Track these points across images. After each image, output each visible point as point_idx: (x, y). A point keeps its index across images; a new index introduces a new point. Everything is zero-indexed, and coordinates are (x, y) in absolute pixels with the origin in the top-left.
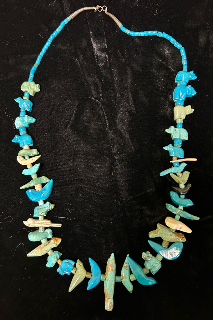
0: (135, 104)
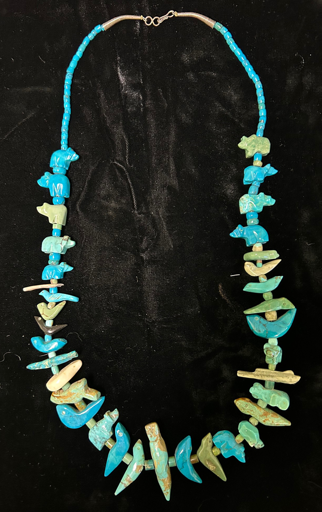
0: (178, 176)
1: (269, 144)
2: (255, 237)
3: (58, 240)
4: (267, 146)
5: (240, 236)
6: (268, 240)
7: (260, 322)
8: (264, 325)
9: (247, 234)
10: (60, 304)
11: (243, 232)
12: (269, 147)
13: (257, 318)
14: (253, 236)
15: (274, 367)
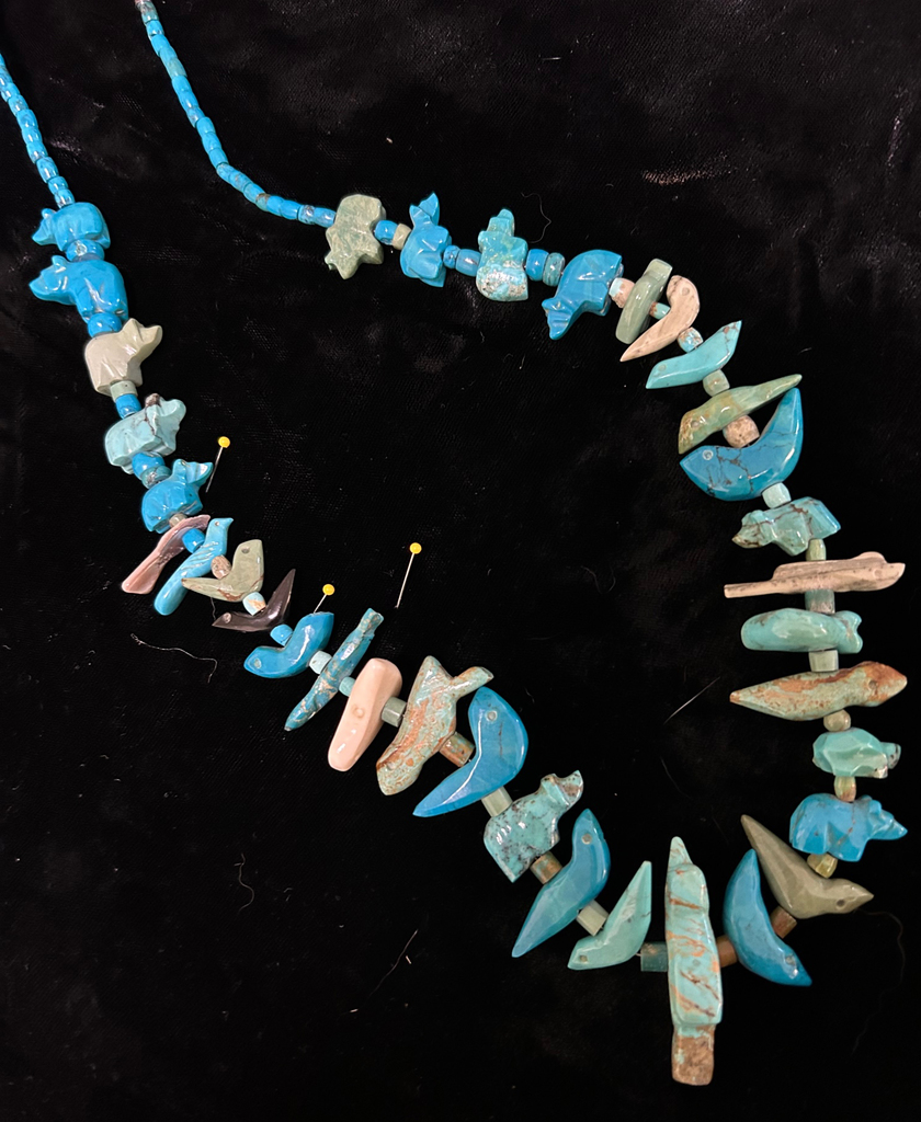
1: (358, 197)
2: (593, 281)
4: (363, 204)
5: (569, 317)
6: (619, 257)
7: (720, 459)
8: (735, 461)
9: (572, 296)
11: (564, 303)
12: (366, 198)
13: (709, 453)
14: (588, 287)
15: (820, 550)
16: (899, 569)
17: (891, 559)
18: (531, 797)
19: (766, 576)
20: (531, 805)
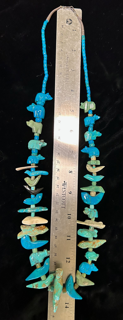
3: (38, 142)
5: (86, 152)
6: (99, 156)
10: (38, 177)
15: (94, 219)
16: (104, 226)
17: (104, 224)
18: (41, 252)
19: (83, 221)
20: (41, 253)
